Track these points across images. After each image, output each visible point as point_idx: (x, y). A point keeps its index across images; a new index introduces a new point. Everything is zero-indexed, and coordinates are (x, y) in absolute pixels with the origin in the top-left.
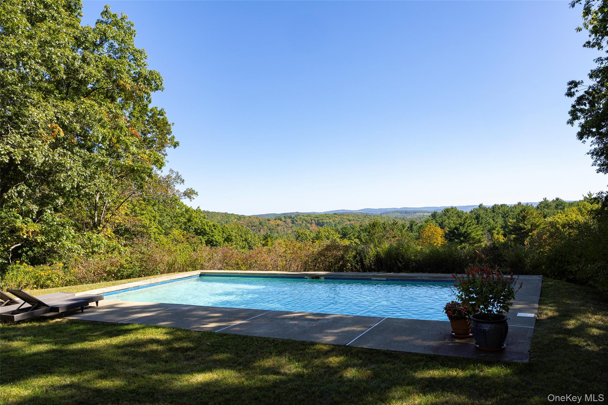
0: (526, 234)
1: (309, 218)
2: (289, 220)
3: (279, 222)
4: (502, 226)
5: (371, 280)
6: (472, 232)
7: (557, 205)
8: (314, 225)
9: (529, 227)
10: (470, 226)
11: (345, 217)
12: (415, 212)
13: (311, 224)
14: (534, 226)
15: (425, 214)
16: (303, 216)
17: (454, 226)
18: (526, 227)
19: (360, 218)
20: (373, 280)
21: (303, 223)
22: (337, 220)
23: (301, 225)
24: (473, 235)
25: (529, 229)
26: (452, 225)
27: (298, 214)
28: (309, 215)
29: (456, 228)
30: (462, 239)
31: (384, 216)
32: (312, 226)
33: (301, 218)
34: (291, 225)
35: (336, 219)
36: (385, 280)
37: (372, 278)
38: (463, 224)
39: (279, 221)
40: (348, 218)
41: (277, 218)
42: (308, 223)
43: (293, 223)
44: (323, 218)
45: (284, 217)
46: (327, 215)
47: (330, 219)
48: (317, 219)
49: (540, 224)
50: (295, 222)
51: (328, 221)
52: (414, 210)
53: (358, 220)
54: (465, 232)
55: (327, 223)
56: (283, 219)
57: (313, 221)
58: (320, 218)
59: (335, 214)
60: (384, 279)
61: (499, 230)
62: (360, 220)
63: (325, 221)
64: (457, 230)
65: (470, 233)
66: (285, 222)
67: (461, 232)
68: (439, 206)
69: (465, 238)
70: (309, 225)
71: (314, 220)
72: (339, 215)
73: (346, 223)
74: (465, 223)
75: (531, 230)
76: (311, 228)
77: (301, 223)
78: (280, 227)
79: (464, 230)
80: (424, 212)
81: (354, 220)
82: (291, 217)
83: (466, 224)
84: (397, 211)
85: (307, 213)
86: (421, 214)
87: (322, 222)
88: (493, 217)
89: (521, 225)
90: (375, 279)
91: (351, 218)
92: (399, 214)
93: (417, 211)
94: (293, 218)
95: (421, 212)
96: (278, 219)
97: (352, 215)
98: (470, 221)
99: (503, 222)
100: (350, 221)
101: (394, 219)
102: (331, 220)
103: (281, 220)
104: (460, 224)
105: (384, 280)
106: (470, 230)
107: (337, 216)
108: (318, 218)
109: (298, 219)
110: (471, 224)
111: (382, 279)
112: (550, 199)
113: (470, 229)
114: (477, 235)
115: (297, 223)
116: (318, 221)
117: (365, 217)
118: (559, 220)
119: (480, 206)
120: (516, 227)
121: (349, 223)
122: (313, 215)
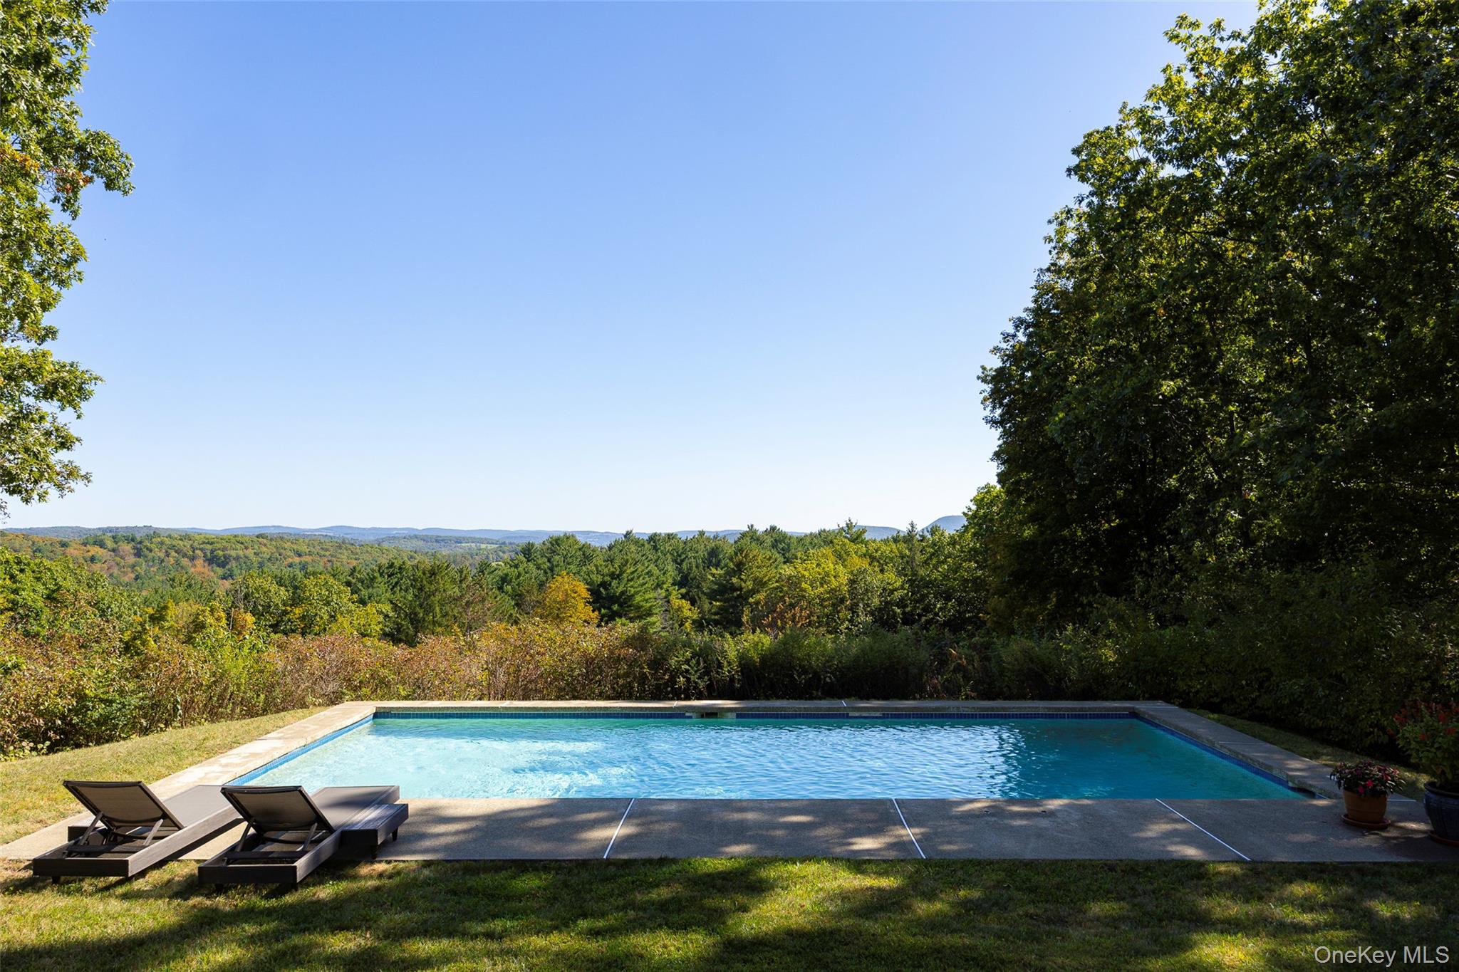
0: (744, 598)
1: (188, 543)
2: (127, 548)
3: (95, 551)
4: (674, 580)
5: (848, 717)
6: (637, 593)
7: (776, 541)
8: (200, 562)
9: (750, 585)
10: (632, 580)
11: (288, 545)
12: (459, 541)
13: (193, 559)
14: (760, 584)
15: (483, 546)
16: (170, 536)
17: (600, 580)
18: (743, 585)
19: (327, 550)
20: (851, 717)
21: (168, 555)
22: (266, 552)
23: (163, 561)
24: (638, 598)
25: (749, 591)
26: (594, 577)
27: (153, 534)
28: (186, 536)
29: (603, 584)
30: (615, 607)
31: (385, 545)
32: (194, 566)
33: (162, 543)
34: (132, 560)
35: (264, 549)
36: (880, 718)
37: (851, 714)
38: (618, 576)
39: (97, 549)
40: (295, 547)
41: (92, 541)
42: (185, 555)
43: (138, 554)
44: (228, 545)
45: (114, 537)
46: (238, 539)
47: (246, 548)
48: (209, 547)
49: (769, 580)
50: (146, 552)
51: (241, 553)
52: (457, 535)
53: (323, 553)
54: (623, 593)
55: (237, 558)
56: (110, 544)
57: (198, 552)
58: (219, 546)
59: (261, 536)
60: (878, 714)
61: (670, 589)
62: (327, 553)
63: (233, 553)
64: (606, 589)
65: (633, 595)
66: (114, 550)
67: (614, 593)
68: (513, 529)
69: (621, 605)
70: (185, 561)
71: (201, 550)
72: (271, 540)
73: (291, 560)
74: (622, 573)
75: (753, 592)
76: (193, 570)
77: (162, 555)
78: (99, 565)
79: (621, 589)
80: (481, 541)
81: (310, 554)
82: (133, 540)
83: (625, 575)
84: (416, 537)
85: (183, 530)
86: (473, 545)
87: (224, 556)
88: (656, 561)
89: (734, 580)
90: (857, 714)
91: (304, 549)
92: (421, 543)
93: (464, 538)
94: (140, 543)
95: (474, 540)
96: (95, 543)
97: (307, 541)
98: (632, 569)
99: (676, 572)
100: (300, 555)
101: (412, 554)
102: (250, 552)
103: (102, 545)
104: (613, 576)
105: (877, 717)
106: (633, 590)
107: (265, 541)
108: (212, 543)
109: (153, 546)
110: (635, 574)
111: (873, 714)
112: (761, 527)
113: (632, 587)
114: (647, 601)
115: (150, 555)
116: (212, 552)
117: (340, 547)
118: (806, 574)
119: (628, 535)
120: (724, 586)
121: (297, 560)
122: (197, 537)
